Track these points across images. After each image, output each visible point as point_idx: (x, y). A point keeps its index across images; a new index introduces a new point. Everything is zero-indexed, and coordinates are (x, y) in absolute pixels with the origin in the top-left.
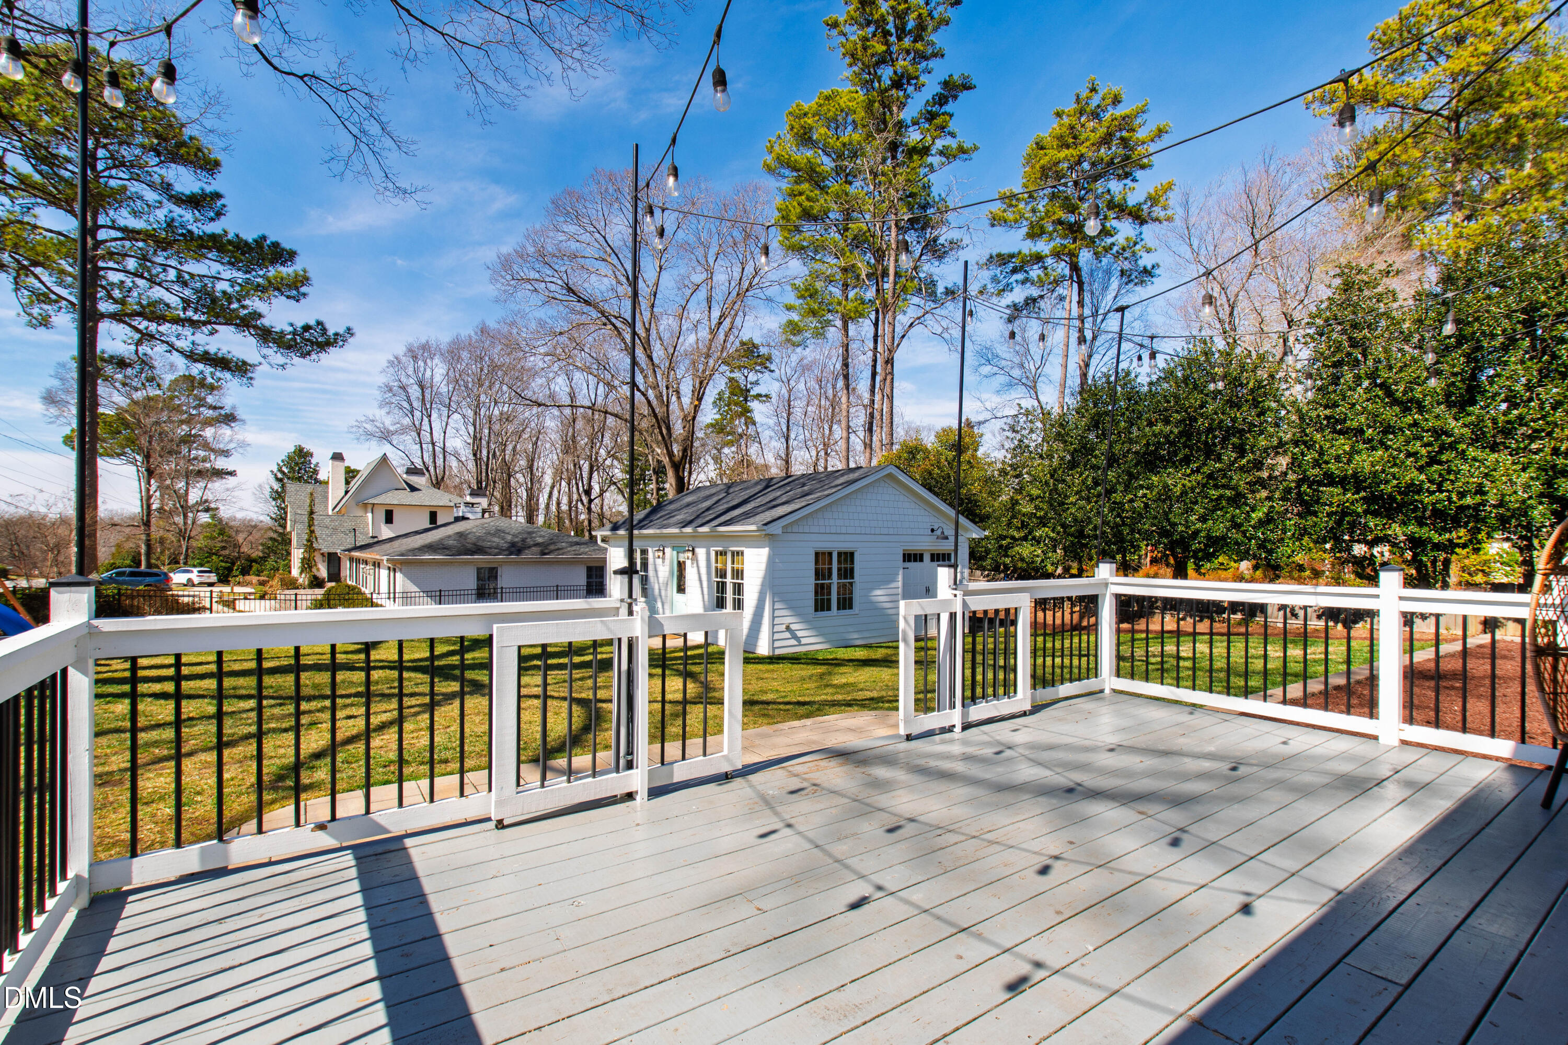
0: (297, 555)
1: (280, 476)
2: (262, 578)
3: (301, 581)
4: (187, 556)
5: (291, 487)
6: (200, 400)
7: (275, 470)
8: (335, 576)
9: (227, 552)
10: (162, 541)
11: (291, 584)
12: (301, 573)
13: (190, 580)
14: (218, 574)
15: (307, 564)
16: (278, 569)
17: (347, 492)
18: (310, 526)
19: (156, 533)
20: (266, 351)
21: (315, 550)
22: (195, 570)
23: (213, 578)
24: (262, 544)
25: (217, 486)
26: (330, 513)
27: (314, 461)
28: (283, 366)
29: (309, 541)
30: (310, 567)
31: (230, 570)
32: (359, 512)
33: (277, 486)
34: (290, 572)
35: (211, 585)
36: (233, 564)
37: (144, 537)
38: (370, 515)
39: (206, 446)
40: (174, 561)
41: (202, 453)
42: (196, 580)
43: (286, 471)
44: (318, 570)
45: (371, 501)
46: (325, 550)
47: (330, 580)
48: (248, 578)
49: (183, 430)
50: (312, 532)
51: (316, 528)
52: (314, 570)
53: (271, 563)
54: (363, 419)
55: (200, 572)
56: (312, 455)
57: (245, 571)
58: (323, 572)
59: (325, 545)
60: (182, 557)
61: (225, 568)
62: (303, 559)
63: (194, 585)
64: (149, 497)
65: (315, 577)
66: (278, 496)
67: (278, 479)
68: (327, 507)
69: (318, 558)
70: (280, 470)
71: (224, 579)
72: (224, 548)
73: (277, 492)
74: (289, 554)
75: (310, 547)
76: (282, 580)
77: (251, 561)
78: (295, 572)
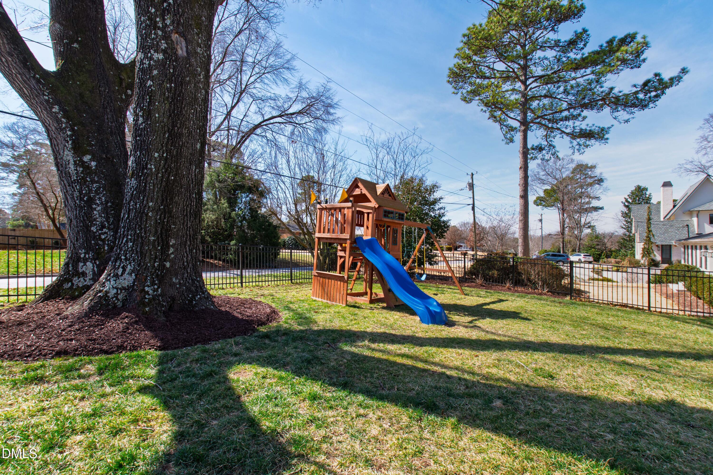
0: (639, 247)
1: (626, 204)
2: (617, 260)
3: (642, 262)
4: (579, 249)
5: (634, 208)
6: (585, 175)
7: (624, 201)
8: (667, 259)
9: (599, 247)
10: (570, 242)
11: (636, 265)
12: (643, 257)
13: (580, 259)
14: (593, 257)
15: (647, 252)
16: (627, 256)
17: (674, 206)
18: (648, 228)
19: (567, 238)
20: (616, 114)
21: (652, 243)
22: (582, 255)
23: (591, 259)
24: (618, 242)
25: (595, 214)
26: (662, 219)
27: (648, 193)
28: (627, 121)
29: (648, 237)
30: (649, 253)
31: (600, 255)
32: (686, 218)
33: (625, 210)
34: (634, 257)
35: (590, 262)
36: (602, 253)
37: (561, 240)
38: (695, 220)
39: (589, 196)
40: (574, 250)
41: (587, 200)
42: (583, 260)
43: (630, 201)
44: (655, 255)
45: (696, 209)
46: (659, 243)
47: (663, 262)
48: (609, 259)
49: (579, 190)
50: (650, 231)
51: (652, 228)
52: (652, 255)
53: (623, 251)
54: (684, 162)
55: (584, 255)
56: (647, 189)
57: (608, 257)
58: (658, 258)
59: (659, 240)
60: (577, 249)
61: (598, 254)
62: (644, 249)
63: (582, 262)
64: (564, 221)
65: (653, 260)
66: (626, 215)
67: (625, 206)
68: (659, 217)
69: (654, 248)
70: (627, 201)
71: (597, 260)
72: (598, 245)
73: (626, 213)
74: (633, 247)
75: (648, 240)
76: (630, 261)
77: (611, 251)
78: (638, 256)
